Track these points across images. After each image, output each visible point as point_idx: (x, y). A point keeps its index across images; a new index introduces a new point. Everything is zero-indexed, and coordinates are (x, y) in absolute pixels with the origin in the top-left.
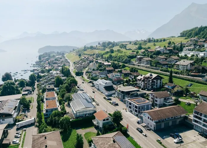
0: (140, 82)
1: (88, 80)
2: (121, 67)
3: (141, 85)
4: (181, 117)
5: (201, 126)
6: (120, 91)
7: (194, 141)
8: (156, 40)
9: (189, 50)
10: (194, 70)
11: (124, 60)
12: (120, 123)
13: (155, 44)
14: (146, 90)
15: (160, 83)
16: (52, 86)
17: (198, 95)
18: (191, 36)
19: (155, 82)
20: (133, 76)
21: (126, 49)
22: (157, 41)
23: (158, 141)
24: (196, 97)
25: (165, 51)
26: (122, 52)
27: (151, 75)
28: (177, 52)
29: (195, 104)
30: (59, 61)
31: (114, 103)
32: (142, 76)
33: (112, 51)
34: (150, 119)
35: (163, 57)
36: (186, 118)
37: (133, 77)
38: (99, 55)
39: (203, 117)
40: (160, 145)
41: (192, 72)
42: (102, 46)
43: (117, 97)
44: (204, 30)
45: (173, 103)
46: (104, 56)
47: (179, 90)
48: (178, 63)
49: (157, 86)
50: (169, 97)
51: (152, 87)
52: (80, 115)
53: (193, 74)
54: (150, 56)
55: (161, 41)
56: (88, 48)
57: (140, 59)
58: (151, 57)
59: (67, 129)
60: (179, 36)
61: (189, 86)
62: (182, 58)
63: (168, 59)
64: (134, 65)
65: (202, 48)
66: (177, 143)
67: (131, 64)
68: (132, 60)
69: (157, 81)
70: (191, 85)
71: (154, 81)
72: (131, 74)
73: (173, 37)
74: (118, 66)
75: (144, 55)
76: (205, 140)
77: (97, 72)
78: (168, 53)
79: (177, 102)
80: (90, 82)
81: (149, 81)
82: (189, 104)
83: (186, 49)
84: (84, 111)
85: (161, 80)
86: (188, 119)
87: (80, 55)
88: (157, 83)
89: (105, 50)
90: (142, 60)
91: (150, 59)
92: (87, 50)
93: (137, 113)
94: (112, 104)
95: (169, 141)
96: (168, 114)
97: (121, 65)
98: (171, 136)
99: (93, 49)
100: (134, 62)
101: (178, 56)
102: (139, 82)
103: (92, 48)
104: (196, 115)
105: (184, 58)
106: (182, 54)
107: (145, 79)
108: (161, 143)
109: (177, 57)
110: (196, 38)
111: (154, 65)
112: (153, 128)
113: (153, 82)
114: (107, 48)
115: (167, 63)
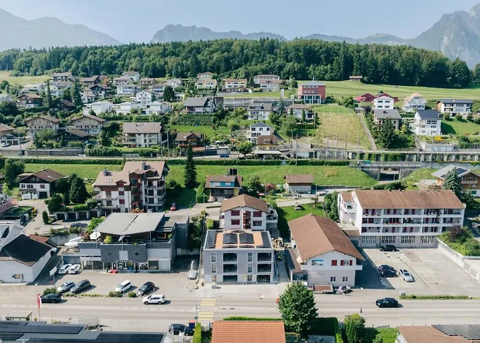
7: (405, 263)
23: (404, 297)
27: (145, 167)
32: (108, 174)
34: (339, 263)
39: (383, 216)
40: (417, 300)
41: (182, 147)
81: (150, 184)
82: (303, 208)
93: (270, 273)
102: (108, 194)
108: (415, 297)
112: (351, 282)
113: (159, 183)
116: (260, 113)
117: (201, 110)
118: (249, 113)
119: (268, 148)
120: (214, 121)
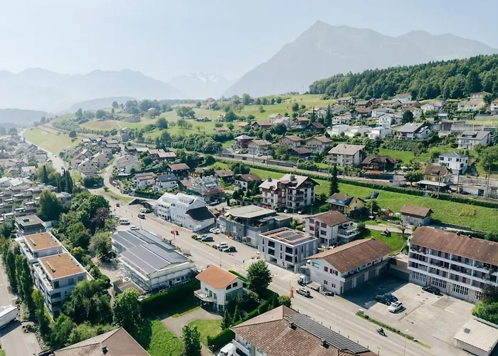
0: (269, 195)
1: (128, 198)
2: (204, 162)
3: (272, 201)
4: (382, 261)
5: (426, 273)
6: (233, 218)
7: (422, 303)
8: (262, 100)
9: (343, 123)
10: (370, 165)
11: (205, 146)
12: (269, 288)
13: (262, 108)
14: (285, 211)
15: (312, 194)
16: (34, 220)
17: (397, 214)
18: (336, 93)
19: (302, 192)
20: (246, 183)
21: (198, 120)
22: (265, 102)
23: (360, 314)
24: (394, 218)
25: (293, 124)
26: (191, 126)
27: (293, 179)
28: (322, 126)
29: (401, 232)
30: (11, 150)
31: (224, 246)
32: (270, 180)
33: (163, 125)
34: (329, 270)
35: (295, 137)
36: (393, 261)
37: (244, 184)
38: (130, 133)
39: (429, 256)
40: (366, 321)
41: (367, 169)
42: (128, 112)
43: (222, 233)
44: (360, 82)
45: (356, 234)
46: (145, 136)
47: (358, 208)
48: (333, 151)
49: (306, 201)
50: (347, 223)
51: (297, 204)
52: (158, 284)
53: (369, 172)
54: (267, 136)
55: (273, 101)
56: (91, 116)
57: (245, 144)
58: (269, 138)
59: (133, 322)
60: (307, 93)
61: (372, 197)
62: (336, 140)
63: (309, 143)
64: (233, 157)
65: (369, 119)
66: (396, 312)
67: (224, 156)
68: (225, 145)
69: (306, 190)
70: (376, 195)
71: (301, 190)
72: (238, 178)
73: (294, 94)
74: (197, 160)
75: (249, 133)
76: (438, 299)
77: (148, 177)
78: (304, 130)
79: (364, 233)
80: (136, 202)
81: (291, 192)
82: (388, 234)
83: (337, 120)
84: (168, 272)
85: (313, 189)
86: (397, 263)
87: (73, 135)
88: (306, 195)
89: (139, 121)
90: (249, 146)
91: (268, 143)
92: (87, 121)
93: (292, 264)
94: (222, 251)
95: (379, 311)
96: (361, 257)
97: (202, 159)
98: (378, 300)
99: (104, 119)
100: (230, 150)
101: (328, 136)
102: (266, 194)
103: (101, 115)
104: (416, 252)
105: (341, 140)
106: (334, 132)
107: (280, 187)
108: (367, 317)
109: (324, 137)
110: (347, 98)
111: (283, 156)
112: (338, 290)
113: (298, 193)
114: (142, 115)
115: (308, 151)
116: (471, 141)
117: (411, 136)
118: (460, 142)
119: (434, 179)
120: (420, 147)
